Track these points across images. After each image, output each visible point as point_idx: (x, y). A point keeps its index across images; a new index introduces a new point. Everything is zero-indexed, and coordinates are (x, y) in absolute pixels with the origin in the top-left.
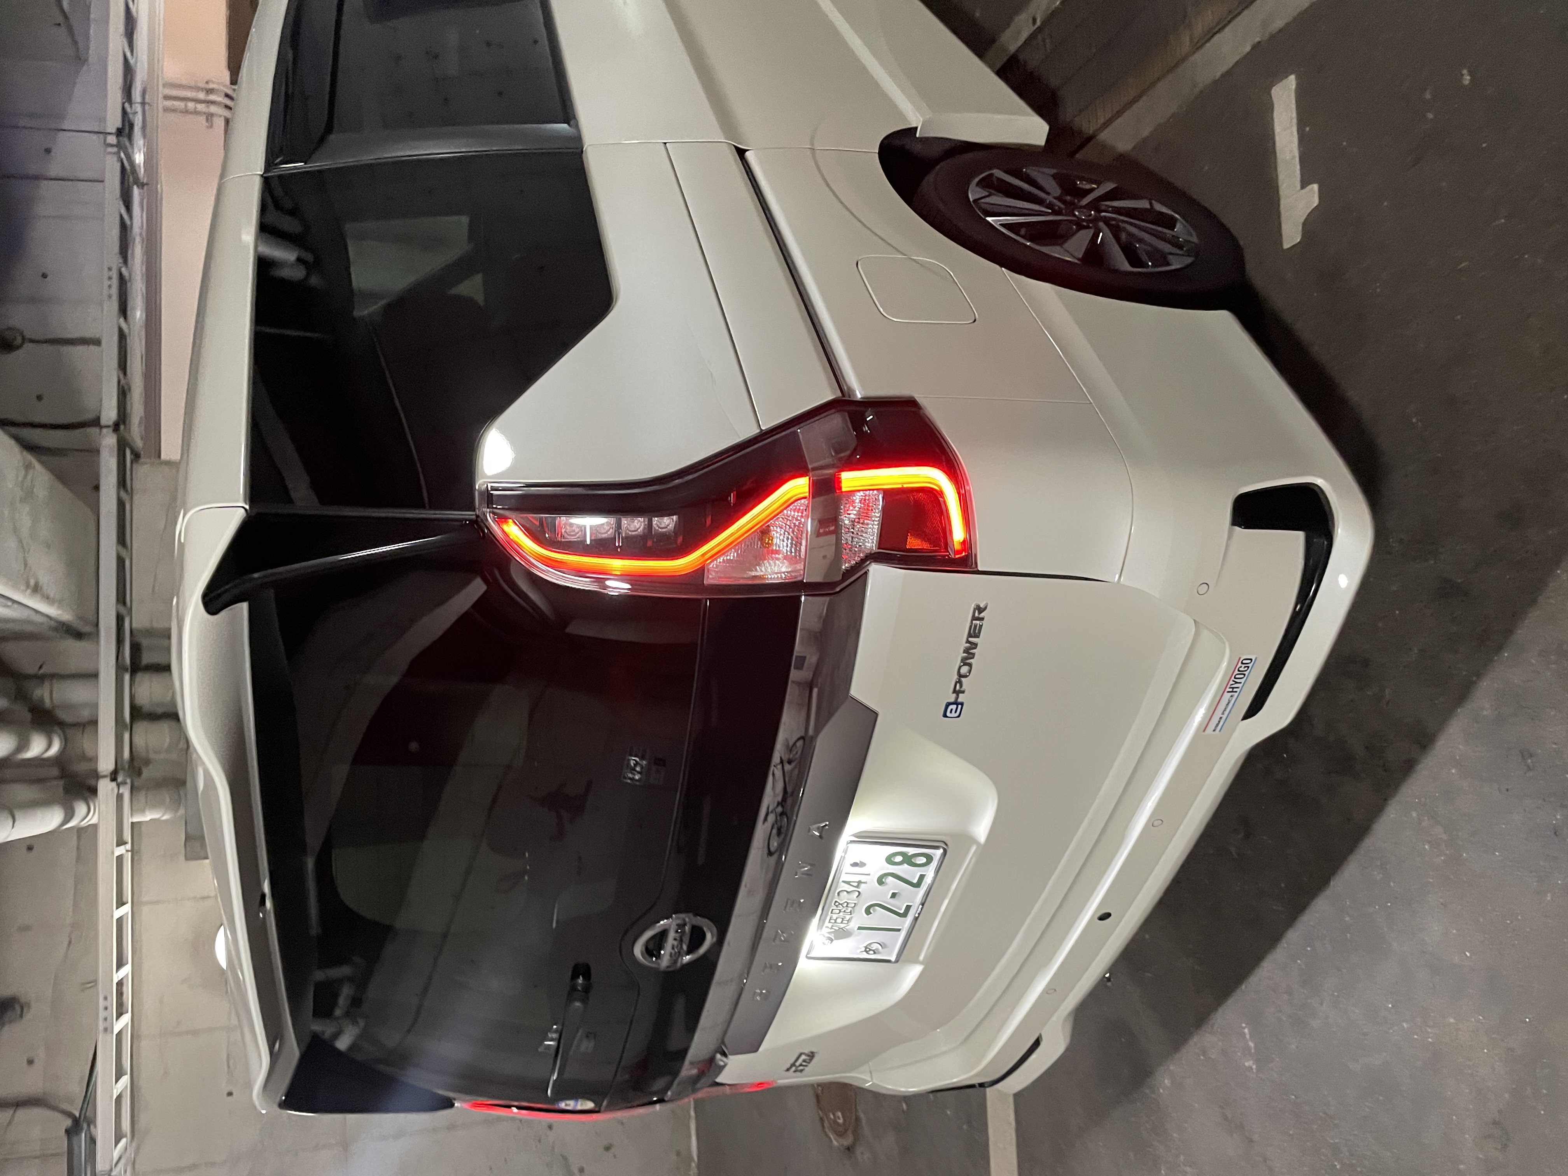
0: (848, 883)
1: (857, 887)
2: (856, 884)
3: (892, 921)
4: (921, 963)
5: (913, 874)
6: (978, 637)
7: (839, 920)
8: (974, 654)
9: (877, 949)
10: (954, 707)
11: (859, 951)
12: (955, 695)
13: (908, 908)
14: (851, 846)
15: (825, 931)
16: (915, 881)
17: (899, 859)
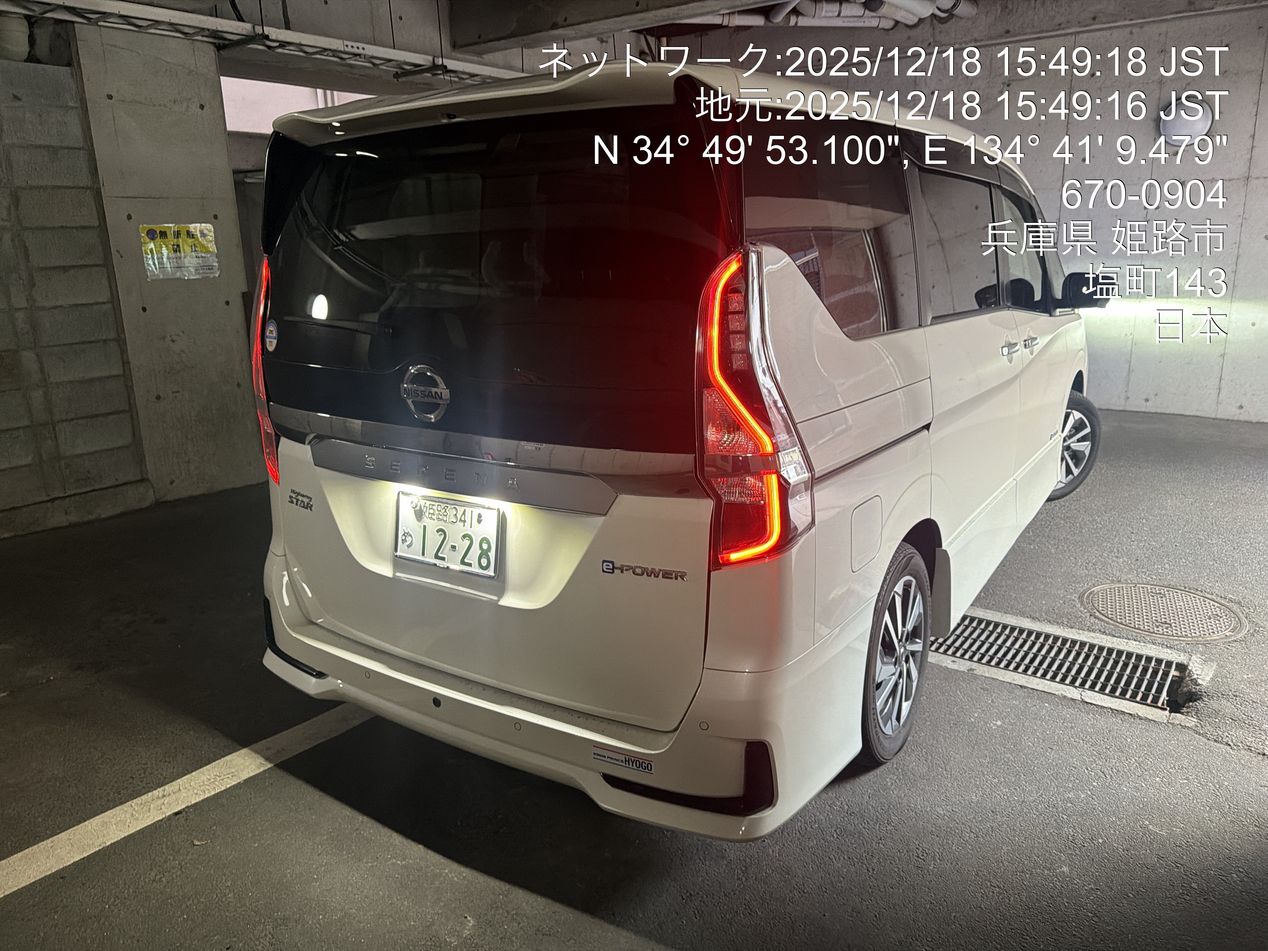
0: (464, 513)
1: (461, 520)
2: (463, 519)
3: (431, 550)
4: (394, 575)
5: (473, 557)
6: (663, 577)
7: (431, 511)
8: (651, 576)
9: (406, 541)
10: (611, 567)
11: (405, 528)
12: (619, 566)
13: (443, 559)
14: (496, 513)
15: (422, 502)
16: (466, 560)
17: (485, 546)
